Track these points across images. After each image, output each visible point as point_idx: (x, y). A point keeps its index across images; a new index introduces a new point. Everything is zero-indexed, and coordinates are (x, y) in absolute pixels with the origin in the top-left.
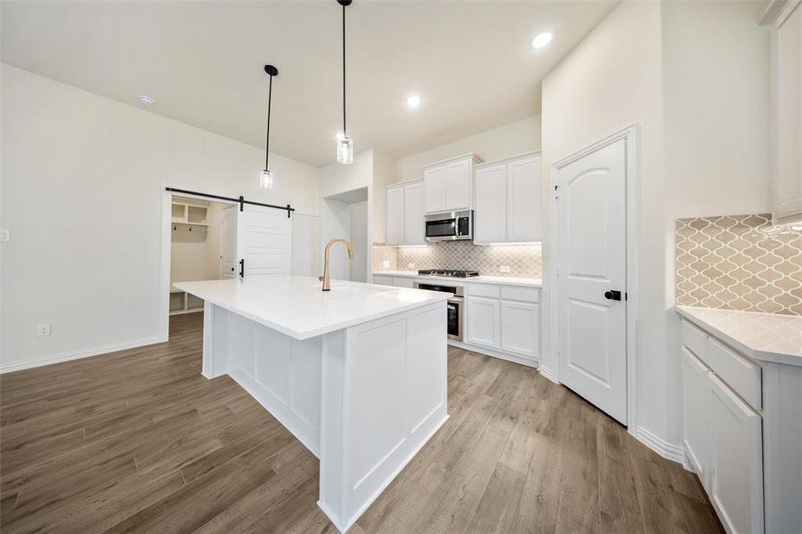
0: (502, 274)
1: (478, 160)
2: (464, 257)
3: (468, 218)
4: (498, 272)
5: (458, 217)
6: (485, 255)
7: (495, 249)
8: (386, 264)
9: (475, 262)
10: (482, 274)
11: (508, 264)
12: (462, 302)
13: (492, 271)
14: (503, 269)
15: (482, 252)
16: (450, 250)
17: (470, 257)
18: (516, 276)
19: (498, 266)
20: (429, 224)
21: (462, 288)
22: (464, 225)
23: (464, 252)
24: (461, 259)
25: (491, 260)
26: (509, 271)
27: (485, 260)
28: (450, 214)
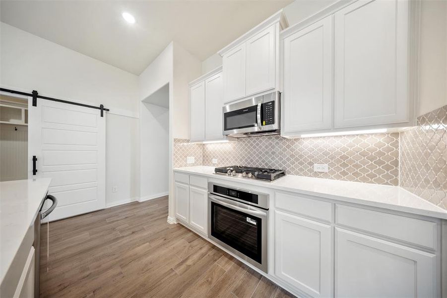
0: (316, 174)
1: (284, 24)
2: (267, 153)
3: (273, 102)
4: (311, 171)
5: (260, 105)
6: (292, 150)
7: (306, 143)
8: (191, 160)
9: (281, 159)
10: (289, 173)
11: (326, 162)
12: (267, 217)
13: (301, 170)
14: (317, 167)
15: (288, 147)
16: (252, 145)
17: (273, 153)
18: (338, 177)
19: (311, 164)
20: (227, 115)
21: (266, 197)
22: (268, 112)
23: (266, 147)
24: (264, 155)
25: (301, 156)
26: (326, 170)
27: (292, 156)
28: (251, 100)
